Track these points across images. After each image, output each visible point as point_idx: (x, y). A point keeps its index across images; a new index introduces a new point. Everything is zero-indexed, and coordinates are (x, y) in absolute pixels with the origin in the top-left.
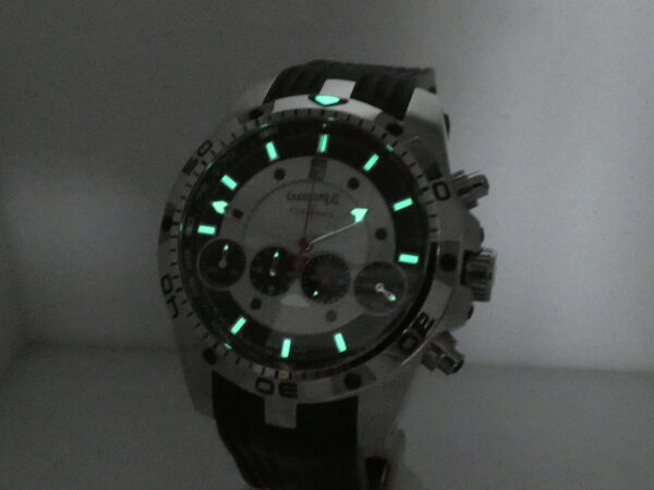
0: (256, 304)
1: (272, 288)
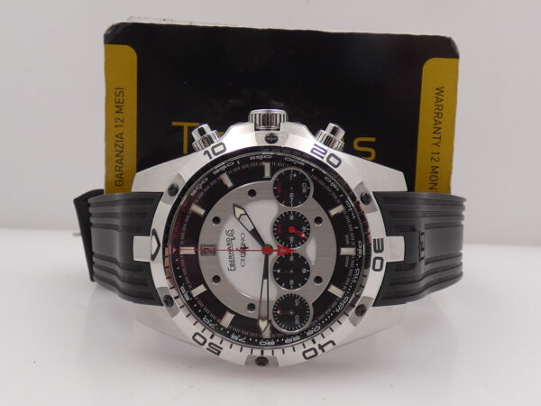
0: (318, 280)
1: (304, 271)
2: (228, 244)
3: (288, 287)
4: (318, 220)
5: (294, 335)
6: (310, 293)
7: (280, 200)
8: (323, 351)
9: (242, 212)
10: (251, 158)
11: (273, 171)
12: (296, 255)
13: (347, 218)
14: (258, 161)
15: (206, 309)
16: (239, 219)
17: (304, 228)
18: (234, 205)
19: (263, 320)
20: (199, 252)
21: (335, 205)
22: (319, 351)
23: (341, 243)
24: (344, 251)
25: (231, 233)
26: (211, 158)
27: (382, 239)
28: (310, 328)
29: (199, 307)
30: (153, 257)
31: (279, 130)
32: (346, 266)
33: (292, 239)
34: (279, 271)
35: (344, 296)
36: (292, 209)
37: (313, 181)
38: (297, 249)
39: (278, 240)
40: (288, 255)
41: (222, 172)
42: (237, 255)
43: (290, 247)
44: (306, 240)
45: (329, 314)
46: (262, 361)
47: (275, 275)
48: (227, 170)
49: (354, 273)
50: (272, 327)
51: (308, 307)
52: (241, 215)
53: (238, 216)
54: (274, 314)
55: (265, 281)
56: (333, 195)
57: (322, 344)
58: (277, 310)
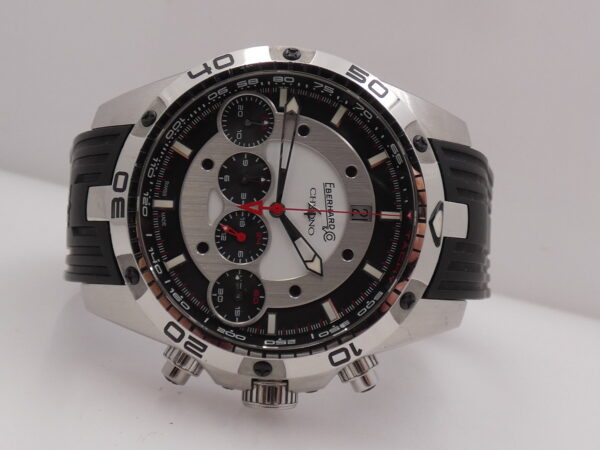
0: (208, 164)
1: (227, 178)
2: (332, 221)
3: (252, 157)
4: (203, 248)
5: (245, 89)
6: (221, 147)
7: (257, 279)
8: (205, 65)
9: (310, 265)
10: (294, 341)
11: (264, 322)
12: (237, 200)
13: (162, 249)
14: (285, 337)
15: (369, 131)
16: (316, 254)
17: (223, 238)
18: (321, 275)
19: (292, 113)
20: (374, 212)
21: (177, 268)
22: (211, 64)
23: (174, 215)
24: (169, 204)
25: (328, 234)
27: (113, 217)
28: (223, 98)
29: (378, 134)
30: (440, 207)
31: (254, 380)
32: (167, 183)
34: (263, 180)
35: (172, 141)
36: (239, 266)
37: (207, 304)
38: (234, 207)
39: (262, 223)
40: (249, 200)
41: (338, 323)
42: (320, 205)
43: (246, 213)
44: (222, 221)
45: (195, 116)
47: (268, 175)
48: (329, 326)
49: (156, 173)
50: (277, 103)
51: (224, 128)
52: (312, 261)
53: (317, 260)
54: (273, 121)
55: (284, 167)
56: (179, 283)
57: (206, 74)
58: (269, 125)
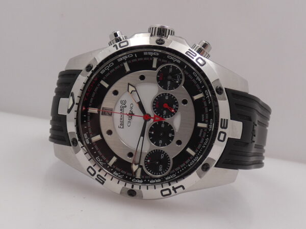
0: (179, 142)
1: (170, 135)
2: (121, 110)
3: (157, 144)
4: (185, 102)
5: (157, 179)
6: (172, 151)
7: (160, 84)
8: (176, 192)
9: (134, 89)
10: (145, 54)
11: (158, 65)
12: (166, 124)
13: (205, 103)
14: (149, 56)
15: (99, 152)
16: (131, 94)
17: (174, 106)
18: (129, 84)
19: (136, 164)
20: (101, 112)
21: (198, 93)
22: (173, 192)
23: (198, 119)
24: (199, 125)
25: (124, 103)
26: (117, 49)
27: (227, 120)
28: (168, 175)
29: (95, 150)
30: (69, 111)
31: (167, 38)
32: (200, 135)
33: (165, 112)
34: (153, 133)
35: (195, 156)
36: (168, 92)
37: (185, 75)
38: (167, 120)
39: (155, 112)
40: (160, 123)
41: (124, 61)
42: (126, 118)
43: (163, 117)
44: (174, 114)
45: (183, 168)
46: (132, 193)
47: (150, 135)
48: (128, 59)
49: (205, 141)
50: (142, 170)
51: (169, 160)
52: (132, 91)
53: (130, 91)
54: (145, 162)
55: (142, 138)
56: (198, 86)
57: (175, 187)
58: (148, 159)
